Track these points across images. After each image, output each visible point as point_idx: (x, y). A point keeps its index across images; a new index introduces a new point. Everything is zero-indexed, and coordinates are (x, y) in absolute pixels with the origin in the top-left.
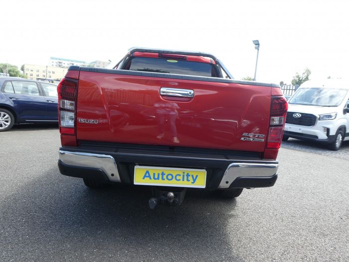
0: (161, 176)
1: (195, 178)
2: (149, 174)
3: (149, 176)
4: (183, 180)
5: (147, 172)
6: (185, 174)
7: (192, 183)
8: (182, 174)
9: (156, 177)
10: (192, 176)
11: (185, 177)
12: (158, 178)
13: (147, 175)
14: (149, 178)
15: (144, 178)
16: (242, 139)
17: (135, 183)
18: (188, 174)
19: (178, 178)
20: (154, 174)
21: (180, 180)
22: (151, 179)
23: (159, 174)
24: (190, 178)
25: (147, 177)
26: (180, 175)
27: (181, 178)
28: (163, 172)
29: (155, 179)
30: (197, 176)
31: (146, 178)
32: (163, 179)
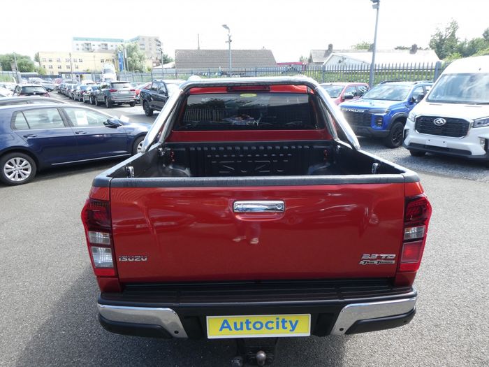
0: (245, 325)
1: (294, 324)
2: (228, 324)
3: (229, 327)
4: (278, 328)
5: (225, 321)
6: (280, 320)
7: (291, 331)
8: (275, 321)
9: (238, 326)
10: (291, 322)
11: (281, 325)
12: (242, 328)
13: (226, 325)
14: (228, 329)
15: (221, 330)
16: (362, 262)
17: (209, 337)
18: (284, 319)
19: (270, 325)
20: (235, 324)
21: (272, 328)
22: (231, 329)
23: (242, 323)
24: (287, 325)
25: (226, 327)
26: (272, 322)
27: (274, 325)
28: (247, 321)
29: (236, 329)
30: (297, 322)
31: (224, 329)
32: (248, 329)
